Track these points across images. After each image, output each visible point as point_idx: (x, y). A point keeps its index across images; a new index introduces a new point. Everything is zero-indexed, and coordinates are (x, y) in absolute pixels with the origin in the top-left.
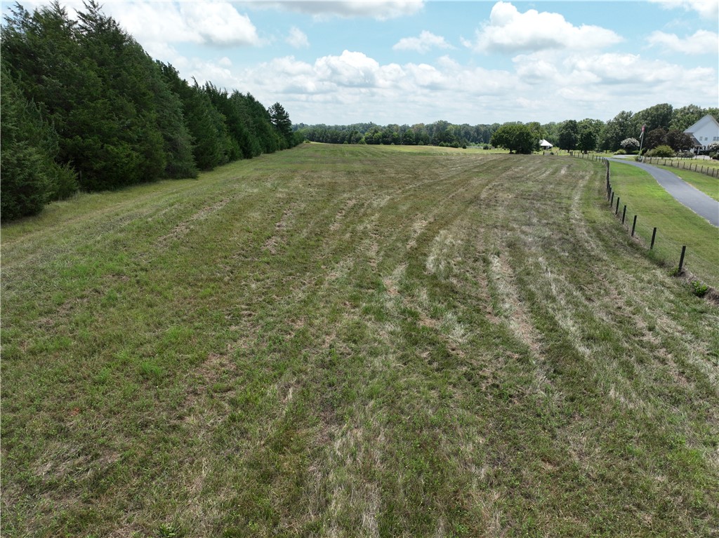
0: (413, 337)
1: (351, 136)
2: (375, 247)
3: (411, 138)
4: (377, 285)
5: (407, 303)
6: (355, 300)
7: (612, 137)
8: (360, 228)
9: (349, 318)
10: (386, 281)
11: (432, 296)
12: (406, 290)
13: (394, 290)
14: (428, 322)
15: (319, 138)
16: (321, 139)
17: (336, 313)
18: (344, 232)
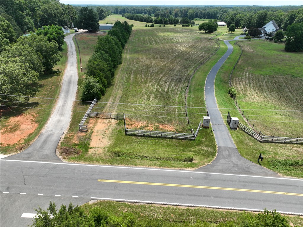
0: (157, 90)
1: (148, 19)
2: (154, 81)
3: (172, 20)
4: (154, 86)
5: (157, 88)
6: (152, 87)
7: (245, 24)
8: (152, 77)
9: (152, 89)
10: (155, 85)
11: (159, 87)
12: (157, 86)
13: (156, 86)
14: (158, 89)
15: (135, 19)
16: (136, 19)
17: (151, 88)
18: (150, 78)
